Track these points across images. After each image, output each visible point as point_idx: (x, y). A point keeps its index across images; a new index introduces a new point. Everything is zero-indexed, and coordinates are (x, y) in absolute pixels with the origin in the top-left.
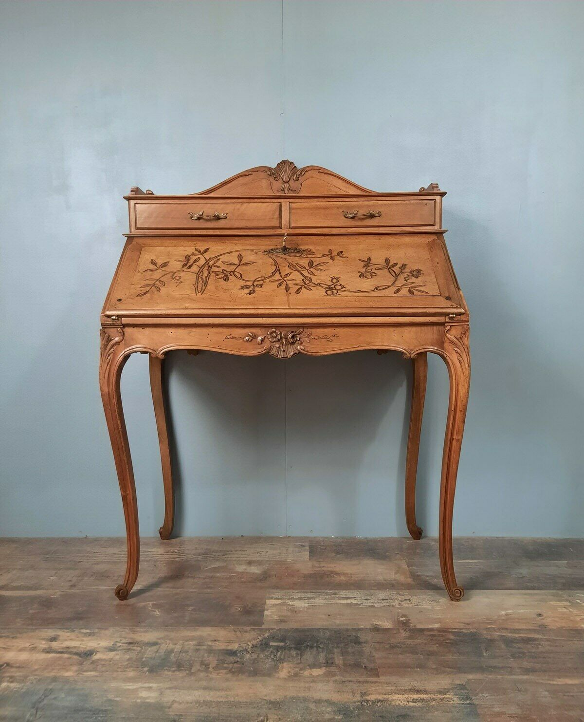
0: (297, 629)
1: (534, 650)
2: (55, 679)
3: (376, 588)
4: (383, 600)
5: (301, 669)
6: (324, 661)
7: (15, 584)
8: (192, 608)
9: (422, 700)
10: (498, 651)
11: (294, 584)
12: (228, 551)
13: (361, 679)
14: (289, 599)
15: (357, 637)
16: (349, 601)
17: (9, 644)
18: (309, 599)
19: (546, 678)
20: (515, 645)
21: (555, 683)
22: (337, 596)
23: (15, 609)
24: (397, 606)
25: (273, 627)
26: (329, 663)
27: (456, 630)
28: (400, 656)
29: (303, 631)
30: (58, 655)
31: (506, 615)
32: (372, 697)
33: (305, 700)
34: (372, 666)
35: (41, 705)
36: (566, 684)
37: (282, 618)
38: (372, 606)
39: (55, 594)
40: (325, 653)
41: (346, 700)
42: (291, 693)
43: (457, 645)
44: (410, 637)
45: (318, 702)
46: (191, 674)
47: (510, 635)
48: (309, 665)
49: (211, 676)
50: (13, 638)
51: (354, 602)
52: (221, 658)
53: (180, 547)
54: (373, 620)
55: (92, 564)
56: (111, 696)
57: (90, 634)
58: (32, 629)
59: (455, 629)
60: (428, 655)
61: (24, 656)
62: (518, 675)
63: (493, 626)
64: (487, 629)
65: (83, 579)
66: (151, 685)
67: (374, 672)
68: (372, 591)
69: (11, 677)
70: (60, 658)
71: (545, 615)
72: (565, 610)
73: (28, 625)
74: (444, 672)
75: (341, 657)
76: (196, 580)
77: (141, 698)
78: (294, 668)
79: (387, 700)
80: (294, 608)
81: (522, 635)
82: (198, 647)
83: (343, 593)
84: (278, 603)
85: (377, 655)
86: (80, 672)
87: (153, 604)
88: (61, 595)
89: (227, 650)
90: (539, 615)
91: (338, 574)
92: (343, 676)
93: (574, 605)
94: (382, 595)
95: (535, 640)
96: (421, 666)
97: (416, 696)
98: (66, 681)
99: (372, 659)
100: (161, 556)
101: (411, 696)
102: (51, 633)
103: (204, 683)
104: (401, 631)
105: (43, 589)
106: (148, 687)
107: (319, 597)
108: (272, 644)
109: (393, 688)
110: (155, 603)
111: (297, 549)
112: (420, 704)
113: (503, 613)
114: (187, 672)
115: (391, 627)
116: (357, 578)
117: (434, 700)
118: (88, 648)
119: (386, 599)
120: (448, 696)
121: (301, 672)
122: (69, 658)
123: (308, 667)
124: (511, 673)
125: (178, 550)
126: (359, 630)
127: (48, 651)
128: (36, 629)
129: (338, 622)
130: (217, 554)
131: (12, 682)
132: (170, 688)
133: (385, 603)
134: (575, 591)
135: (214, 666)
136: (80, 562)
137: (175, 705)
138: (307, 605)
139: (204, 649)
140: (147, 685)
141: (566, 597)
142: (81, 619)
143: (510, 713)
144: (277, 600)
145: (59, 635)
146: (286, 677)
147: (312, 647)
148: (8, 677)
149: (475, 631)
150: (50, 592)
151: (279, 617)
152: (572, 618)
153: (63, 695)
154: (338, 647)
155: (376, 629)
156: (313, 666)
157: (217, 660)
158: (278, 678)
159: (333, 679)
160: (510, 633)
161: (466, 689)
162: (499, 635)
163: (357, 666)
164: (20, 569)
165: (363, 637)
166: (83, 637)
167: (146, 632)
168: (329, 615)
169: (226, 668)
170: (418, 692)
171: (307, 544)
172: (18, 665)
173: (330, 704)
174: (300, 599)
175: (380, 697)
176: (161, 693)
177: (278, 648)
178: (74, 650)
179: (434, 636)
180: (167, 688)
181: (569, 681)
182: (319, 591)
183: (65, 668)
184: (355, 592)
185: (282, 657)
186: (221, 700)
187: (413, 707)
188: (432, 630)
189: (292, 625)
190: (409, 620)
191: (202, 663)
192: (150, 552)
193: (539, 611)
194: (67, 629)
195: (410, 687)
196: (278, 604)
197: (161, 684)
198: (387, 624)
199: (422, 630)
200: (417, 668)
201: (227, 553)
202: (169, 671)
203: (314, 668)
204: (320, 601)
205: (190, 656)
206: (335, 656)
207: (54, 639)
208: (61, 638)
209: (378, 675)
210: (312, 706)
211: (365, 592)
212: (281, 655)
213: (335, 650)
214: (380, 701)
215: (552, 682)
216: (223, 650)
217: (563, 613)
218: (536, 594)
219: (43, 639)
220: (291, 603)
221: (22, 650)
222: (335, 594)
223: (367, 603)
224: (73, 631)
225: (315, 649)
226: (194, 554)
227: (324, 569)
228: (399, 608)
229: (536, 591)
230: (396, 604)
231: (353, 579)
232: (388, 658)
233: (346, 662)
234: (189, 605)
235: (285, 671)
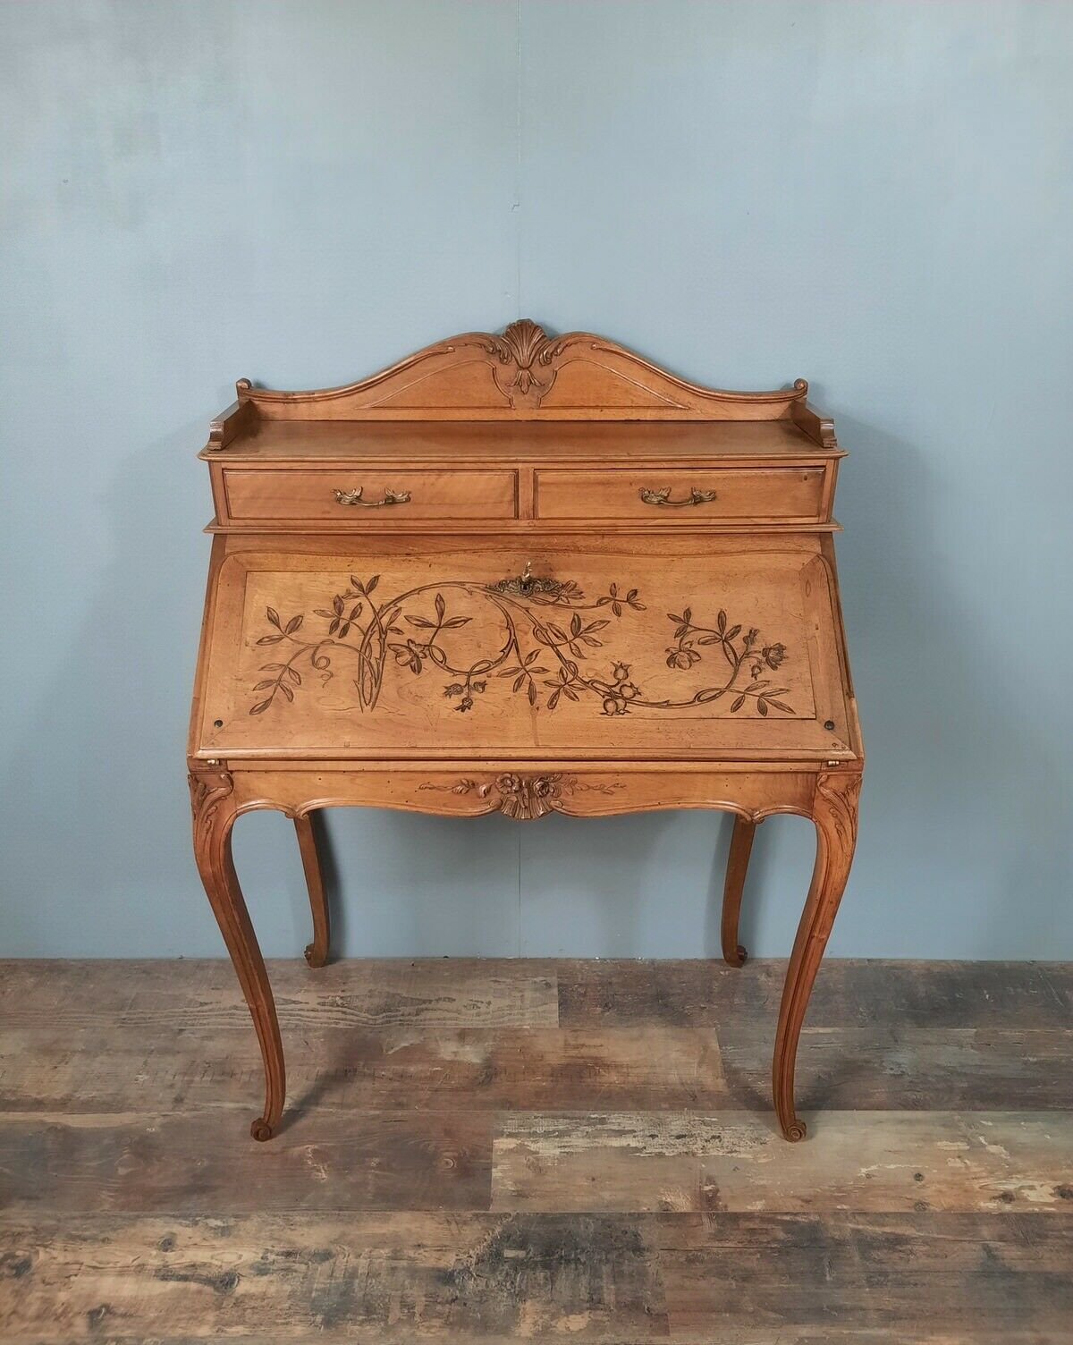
0: (544, 1215)
1: (902, 1267)
3: (667, 1106)
4: (679, 1137)
5: (553, 1316)
6: (587, 1297)
7: (83, 1095)
8: (377, 1160)
10: (848, 1269)
11: (536, 1094)
12: (424, 1002)
13: (642, 1339)
14: (530, 1135)
15: (636, 1235)
16: (624, 1142)
17: (101, 1256)
18: (562, 1134)
20: (875, 1254)
22: (606, 1127)
23: (94, 1164)
24: (700, 1153)
25: (507, 1210)
26: (594, 1301)
27: (788, 1217)
28: (701, 1283)
29: (555, 1220)
30: (181, 1285)
31: (868, 1176)
34: (657, 1306)
37: (519, 1187)
38: (660, 1155)
39: (150, 1120)
40: (588, 1276)
43: (788, 1254)
44: (717, 1236)
46: (388, 1330)
47: (869, 1228)
48: (565, 1307)
49: (418, 1333)
50: (103, 1241)
51: (633, 1143)
52: (431, 1289)
53: (344, 987)
54: (662, 1190)
55: (203, 1038)
57: (224, 1232)
58: (129, 1218)
59: (787, 1214)
60: (744, 1280)
61: (129, 1288)
63: (845, 1207)
64: (836, 1214)
65: (192, 1081)
67: (662, 1322)
68: (661, 1114)
69: (117, 1340)
70: (185, 1291)
71: (927, 1176)
72: (958, 1164)
73: (123, 1208)
74: (762, 1321)
75: (613, 1287)
76: (377, 1085)
78: (543, 1312)
80: (538, 1159)
81: (886, 1229)
82: (395, 1264)
83: (617, 1120)
84: (512, 1146)
85: (667, 1280)
86: (221, 1325)
87: (315, 1151)
88: (163, 1126)
89: (439, 1270)
90: (918, 1177)
91: (607, 1066)
92: (616, 1333)
93: (975, 1150)
94: (677, 1123)
95: (906, 1240)
96: (732, 1308)
99: (659, 1289)
100: (312, 1014)
102: (158, 1227)
104: (705, 1220)
105: (130, 1109)
107: (576, 1129)
108: (509, 1253)
110: (316, 1147)
111: (538, 994)
113: (864, 1170)
114: (382, 1324)
115: (690, 1210)
116: (637, 1076)
118: (226, 1268)
119: (683, 1136)
121: (553, 1323)
122: (199, 1292)
123: (563, 1311)
124: (863, 1323)
125: (342, 998)
126: (640, 1216)
127: (165, 1274)
128: (138, 1217)
129: (607, 1195)
130: (407, 1011)
133: (680, 1146)
134: (981, 1113)
135: (422, 1308)
136: (180, 1031)
138: (557, 1151)
139: (404, 1268)
141: (963, 1126)
142: (202, 1190)
144: (510, 1140)
145: (174, 1234)
146: (530, 1334)
147: (568, 1262)
148: (112, 1339)
149: (817, 1218)
150: (143, 1117)
151: (515, 1183)
152: (967, 1184)
154: (608, 1261)
155: (667, 1215)
156: (570, 1309)
157: (425, 1296)
158: (519, 1338)
159: (600, 1338)
160: (870, 1223)
162: (852, 1230)
163: (636, 1307)
164: (83, 1051)
165: (645, 1236)
166: (214, 1238)
167: (310, 1224)
168: (593, 1179)
169: (439, 1315)
171: (555, 981)
172: (122, 1310)
174: (547, 1135)
177: (518, 1265)
178: (204, 1273)
179: (754, 1231)
182: (577, 1113)
183: (195, 1317)
184: (634, 1115)
185: (523, 1287)
188: (749, 1216)
189: (537, 1206)
190: (718, 1190)
191: (403, 1303)
192: (294, 1002)
193: (919, 1167)
194: (183, 1217)
196: (511, 1151)
198: (683, 1203)
199: (736, 1217)
200: (726, 1311)
201: (424, 1006)
202: (354, 1321)
203: (572, 1312)
204: (578, 1142)
205: (384, 1286)
206: (604, 1283)
207: (168, 1244)
208: (179, 1241)
209: (667, 1330)
211: (651, 1115)
212: (522, 1281)
213: (604, 1268)
216: (433, 1269)
217: (955, 1172)
218: (918, 1121)
219: (151, 1244)
220: (533, 1147)
221: (123, 1272)
222: (602, 1121)
223: (654, 1147)
224: (196, 1223)
225: (573, 1266)
226: (368, 1011)
227: (584, 1051)
228: (705, 1160)
229: (919, 1114)
230: (696, 1147)
231: (630, 1079)
232: (683, 1288)
233: (620, 1298)
234: (372, 1154)
235: (529, 1320)
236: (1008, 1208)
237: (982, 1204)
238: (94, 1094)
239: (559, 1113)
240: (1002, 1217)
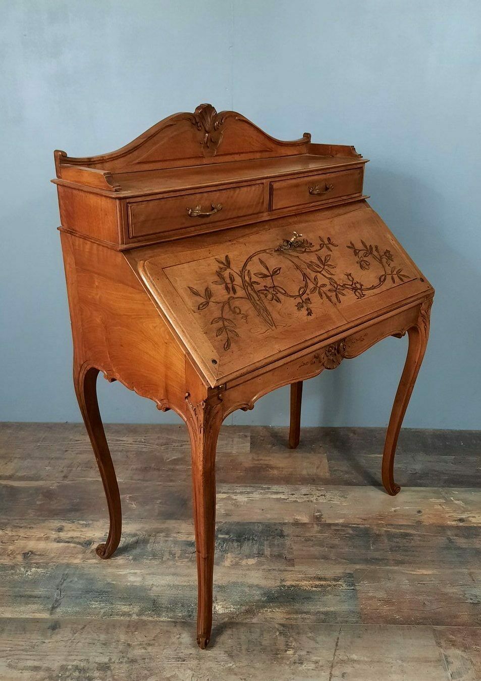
0: (238, 523)
1: (407, 544)
2: (68, 565)
3: (300, 483)
4: (305, 495)
5: (241, 559)
6: (257, 552)
7: (20, 474)
8: (160, 501)
9: (322, 586)
10: (381, 545)
11: (237, 478)
12: (185, 442)
13: (282, 568)
14: (233, 493)
15: (282, 531)
16: (278, 496)
17: (28, 534)
18: (248, 493)
19: (410, 569)
20: (395, 540)
21: (415, 573)
22: (270, 490)
23: (25, 500)
24: (315, 501)
25: (221, 520)
26: (260, 554)
27: (355, 526)
28: (311, 548)
29: (243, 524)
30: (66, 544)
31: (395, 511)
32: (288, 583)
33: (242, 584)
34: (289, 556)
35: (62, 587)
36: (423, 574)
37: (227, 512)
38: (296, 501)
39: (53, 485)
40: (258, 545)
41: (270, 585)
42: (233, 579)
43: (353, 539)
44: (320, 532)
45: (251, 586)
46: (163, 562)
47: (394, 530)
48: (246, 556)
49: (177, 564)
50: (30, 528)
51: (283, 497)
52: (183, 548)
53: (146, 435)
54: (295, 514)
55: (77, 454)
56: (109, 580)
57: (86, 526)
58: (43, 520)
59: (354, 524)
60: (331, 547)
61: (42, 545)
62: (391, 566)
63: (382, 522)
64: (378, 525)
65: (72, 470)
66: (136, 571)
67: (291, 562)
68: (297, 486)
69: (37, 563)
70: (68, 547)
71: (423, 512)
72: (439, 507)
73: (39, 516)
74: (339, 563)
75: (269, 549)
76: (161, 473)
77: (130, 581)
78: (236, 558)
79: (298, 586)
80: (237, 502)
81: (401, 531)
82: (167, 539)
83: (275, 488)
84: (224, 497)
85: (295, 547)
86: (84, 559)
87: (130, 497)
88: (58, 486)
89: (188, 542)
90: (419, 512)
91: (272, 468)
92: (270, 566)
93: (448, 502)
94: (304, 489)
95: (411, 535)
96: (326, 558)
97: (317, 583)
98: (76, 567)
99: (291, 550)
100: (131, 445)
101: (315, 582)
102: (57, 524)
103: (172, 570)
104: (315, 526)
105: (42, 479)
106: (134, 573)
107: (256, 491)
108: (220, 536)
109: (303, 576)
110: (131, 495)
111: (241, 439)
112: (320, 589)
113: (393, 509)
114: (160, 560)
115: (308, 522)
116: (287, 472)
117: (330, 586)
118: (87, 539)
119: (308, 495)
120: (339, 583)
121: (241, 561)
122: (75, 547)
123: (245, 557)
124: (386, 565)
125: (144, 439)
126: (285, 524)
127: (59, 540)
128: (46, 519)
129: (269, 516)
130: (176, 444)
131: (38, 568)
132: (149, 574)
133: (305, 498)
134: (453, 488)
135: (179, 555)
136: (66, 451)
137: (154, 588)
138: (246, 499)
139: (171, 540)
140: (132, 571)
141: (443, 493)
142: (77, 510)
143: (379, 597)
144: (224, 494)
145: (63, 526)
146: (229, 565)
147: (249, 540)
148: (34, 563)
149: (369, 526)
150: (49, 483)
151: (225, 511)
152: (442, 515)
153: (76, 580)
154: (267, 540)
155: (297, 524)
156: (248, 557)
157: (181, 550)
158: (224, 566)
159: (263, 567)
160: (394, 528)
161: (353, 577)
162: (385, 531)
163: (280, 556)
164: (19, 458)
165: (287, 530)
166: (82, 528)
168: (263, 510)
169: (187, 558)
170: (320, 579)
171: (249, 434)
172: (39, 553)
173: (259, 588)
174: (241, 493)
175: (293, 583)
176: (144, 579)
177: (224, 541)
178: (77, 540)
179: (338, 530)
180: (147, 574)
181: (425, 572)
182: (257, 485)
183: (73, 556)
184: (284, 486)
185: (227, 548)
186: (185, 584)
187: (314, 591)
188: (337, 525)
189: (235, 519)
190: (322, 515)
191: (170, 553)
192: (122, 441)
193: (419, 508)
194: (68, 520)
195: (315, 576)
196: (225, 498)
197: (143, 571)
198: (305, 519)
199: (330, 525)
200: (322, 559)
201: (184, 443)
202: (147, 559)
203: (249, 559)
204: (256, 496)
205: (162, 547)
206: (265, 548)
207: (60, 530)
208: (65, 529)
209: (293, 565)
210: (247, 590)
211: (292, 487)
212: (226, 546)
213: (265, 542)
214: (293, 586)
215: (413, 573)
216: (185, 541)
217: (437, 510)
218: (422, 491)
219: (52, 530)
220: (234, 497)
221: (39, 539)
222: (269, 488)
223: (292, 498)
224: (74, 522)
225: (251, 541)
226: (157, 445)
227: (261, 462)
228: (316, 504)
229: (422, 488)
230: (314, 499)
231: (283, 473)
232: (302, 550)
233: (272, 553)
234: (157, 499)
235: (229, 560)
236: (461, 524)
237: (449, 522)
238: (25, 474)
239: (248, 485)
240: (458, 527)
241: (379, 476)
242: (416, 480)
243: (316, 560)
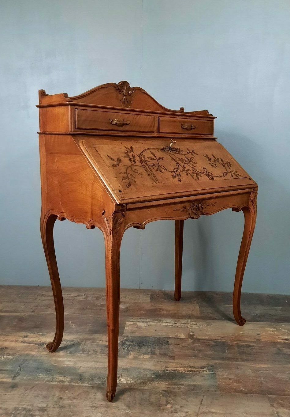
0: (139, 337)
1: (250, 351)
2: (28, 355)
3: (181, 318)
5: (139, 355)
6: (150, 352)
7: (5, 309)
8: (91, 324)
9: (192, 371)
10: (233, 350)
11: (141, 314)
13: (166, 361)
14: (138, 322)
15: (167, 341)
16: (166, 324)
17: (6, 338)
18: (147, 322)
19: (252, 364)
20: (242, 348)
21: (256, 366)
22: (161, 321)
23: (6, 322)
24: (190, 327)
25: (128, 335)
26: (152, 353)
27: (216, 340)
28: (186, 351)
29: (142, 337)
30: (28, 344)
31: (242, 334)
32: (170, 369)
33: (139, 368)
34: (172, 355)
35: (23, 366)
36: (261, 367)
37: (133, 331)
38: (177, 327)
39: (25, 315)
40: (151, 348)
41: (158, 369)
42: (134, 365)
43: (214, 347)
44: (193, 343)
45: (145, 370)
46: (88, 355)
47: (241, 343)
48: (143, 354)
49: (97, 356)
50: (7, 335)
51: (169, 324)
52: (103, 348)
53: (86, 293)
54: (177, 333)
55: (42, 300)
56: (53, 363)
57: (42, 335)
58: (15, 332)
60: (199, 351)
61: (13, 344)
62: (239, 362)
63: (234, 339)
64: (231, 340)
65: (38, 308)
66: (71, 359)
67: (173, 358)
68: (179, 319)
69: (8, 353)
71: (261, 335)
72: (272, 332)
73: (14, 330)
74: (204, 359)
75: (158, 351)
76: (93, 311)
77: (65, 364)
78: (136, 354)
79: (176, 370)
80: (139, 326)
81: (247, 344)
82: (92, 343)
83: (164, 320)
85: (175, 350)
86: (38, 352)
87: (72, 322)
88: (28, 316)
89: (106, 345)
90: (259, 334)
91: (164, 310)
92: (158, 359)
93: (277, 330)
94: (183, 321)
95: (253, 346)
96: (196, 356)
97: (189, 369)
98: (33, 356)
99: (173, 352)
100: (76, 297)
101: (188, 369)
102: (24, 334)
103: (95, 360)
104: (189, 339)
105: (19, 312)
106: (69, 360)
107: (152, 321)
108: (127, 343)
109: (180, 365)
111: (144, 296)
112: (191, 373)
113: (241, 333)
114: (87, 354)
115: (185, 337)
116: (173, 312)
117: (198, 371)
118: (42, 342)
119: (185, 324)
120: (204, 370)
122: (34, 346)
123: (142, 354)
124: (236, 361)
125: (84, 294)
126: (169, 338)
127: (24, 342)
128: (17, 332)
129: (159, 334)
130: (104, 298)
131: (9, 355)
132: (79, 361)
133: (184, 326)
134: (281, 323)
135: (99, 352)
136: (36, 299)
137: (82, 368)
138: (146, 325)
139: (95, 344)
140: (68, 359)
141: (275, 326)
142: (38, 328)
143: (231, 378)
144: (132, 322)
145: (28, 335)
146: (132, 358)
147: (145, 345)
148: (6, 353)
149: (225, 341)
150: (22, 314)
151: (132, 330)
152: (274, 336)
153: (32, 362)
154: (158, 346)
155: (177, 338)
156: (144, 354)
157: (101, 350)
158: (128, 359)
159: (154, 360)
160: (241, 342)
161: (213, 367)
162: (236, 343)
163: (165, 354)
164: (7, 302)
165: (170, 341)
166: (39, 336)
167: (68, 335)
168: (156, 331)
169: (105, 353)
170: (191, 367)
171: (150, 293)
172: (11, 348)
173: (150, 371)
174: (143, 322)
175: (173, 369)
176: (75, 363)
177: (129, 345)
178: (36, 342)
179: (204, 342)
180: (78, 361)
181: (262, 366)
182: (153, 318)
183: (32, 350)
184: (170, 319)
185: (131, 349)
186: (102, 367)
187: (187, 374)
188: (204, 339)
189: (138, 335)
190: (194, 334)
191: (94, 351)
192: (70, 295)
193: (259, 333)
194: (31, 332)
195: (188, 365)
196: (131, 324)
197: (75, 359)
198: (183, 336)
199: (199, 339)
200: (193, 357)
202: (79, 353)
203: (145, 355)
204: (152, 323)
205: (89, 347)
206: (156, 350)
207: (26, 337)
208: (29, 336)
209: (174, 359)
210: (142, 371)
211: (176, 319)
212: (131, 348)
213: (156, 347)
214: (173, 370)
215: (254, 366)
216: (104, 345)
217: (270, 334)
218: (260, 324)
219: (21, 337)
220: (138, 324)
221: (12, 341)
222: (160, 320)
223: (176, 325)
224: (35, 333)
225: (147, 346)
226: (92, 297)
227: (157, 307)
228: (190, 328)
229: (260, 323)
230: (189, 326)
231: (170, 313)
232: (180, 352)
233: (160, 353)
234: (89, 323)
235: (132, 356)
236: (287, 342)
237: (278, 340)
238: (9, 309)
239: (147, 318)
240: (285, 343)
241: (232, 315)
242: (256, 319)
243: (189, 357)
